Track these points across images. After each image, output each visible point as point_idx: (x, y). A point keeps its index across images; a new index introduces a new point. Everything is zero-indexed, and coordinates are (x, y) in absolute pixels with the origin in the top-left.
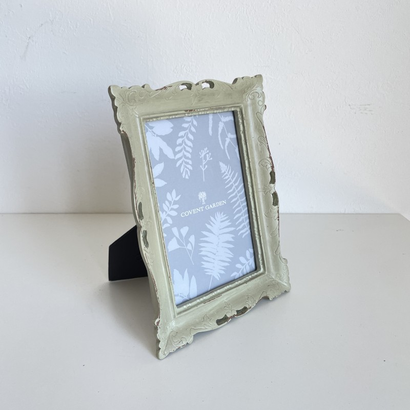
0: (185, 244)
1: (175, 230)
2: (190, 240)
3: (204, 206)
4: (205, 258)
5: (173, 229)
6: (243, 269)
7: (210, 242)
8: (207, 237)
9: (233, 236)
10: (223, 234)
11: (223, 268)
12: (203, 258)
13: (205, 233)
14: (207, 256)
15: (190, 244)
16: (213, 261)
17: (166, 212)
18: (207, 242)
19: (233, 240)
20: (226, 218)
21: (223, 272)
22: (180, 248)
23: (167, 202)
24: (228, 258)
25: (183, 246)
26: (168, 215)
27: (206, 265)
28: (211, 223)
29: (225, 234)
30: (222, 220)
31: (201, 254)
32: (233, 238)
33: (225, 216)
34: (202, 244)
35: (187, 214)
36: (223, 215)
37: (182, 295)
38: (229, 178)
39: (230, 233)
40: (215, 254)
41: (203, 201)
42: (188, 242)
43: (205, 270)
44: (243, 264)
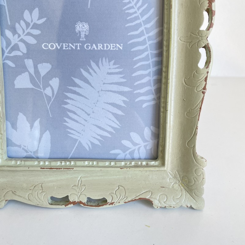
0: (41, 87)
1: (29, 63)
2: (51, 82)
3: (83, 43)
4: (70, 114)
5: (26, 60)
6: (134, 150)
7: (82, 96)
8: (80, 87)
9: (125, 99)
10: (108, 91)
11: (99, 138)
12: (68, 113)
13: (77, 81)
14: (75, 113)
15: (49, 88)
16: (83, 122)
17: (19, 36)
18: (78, 94)
19: (123, 105)
20: (117, 70)
21: (97, 143)
22: (32, 89)
23: (22, 22)
24: (110, 126)
25: (39, 87)
26: (22, 41)
27: (70, 124)
28: (91, 71)
29: (112, 93)
30: (110, 71)
31: (66, 106)
32: (124, 101)
33: (117, 68)
34: (69, 95)
35: (52, 46)
36: (114, 64)
37: (26, 148)
38: (135, 12)
39: (121, 93)
40: (89, 115)
41: (83, 35)
42: (47, 85)
43: (68, 130)
44: (135, 144)
